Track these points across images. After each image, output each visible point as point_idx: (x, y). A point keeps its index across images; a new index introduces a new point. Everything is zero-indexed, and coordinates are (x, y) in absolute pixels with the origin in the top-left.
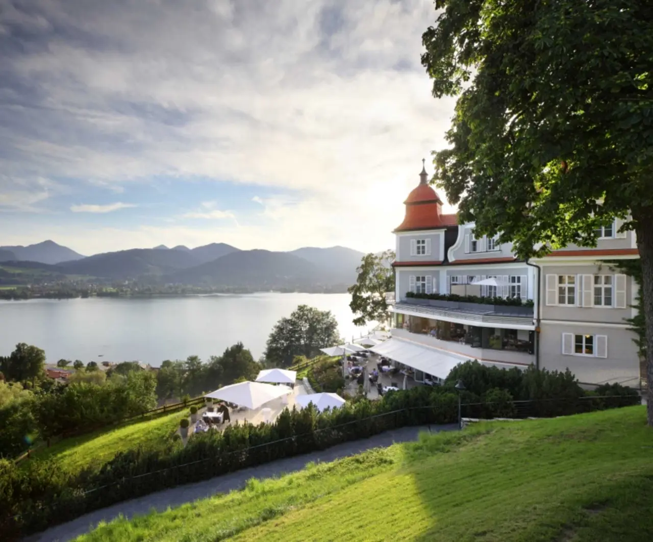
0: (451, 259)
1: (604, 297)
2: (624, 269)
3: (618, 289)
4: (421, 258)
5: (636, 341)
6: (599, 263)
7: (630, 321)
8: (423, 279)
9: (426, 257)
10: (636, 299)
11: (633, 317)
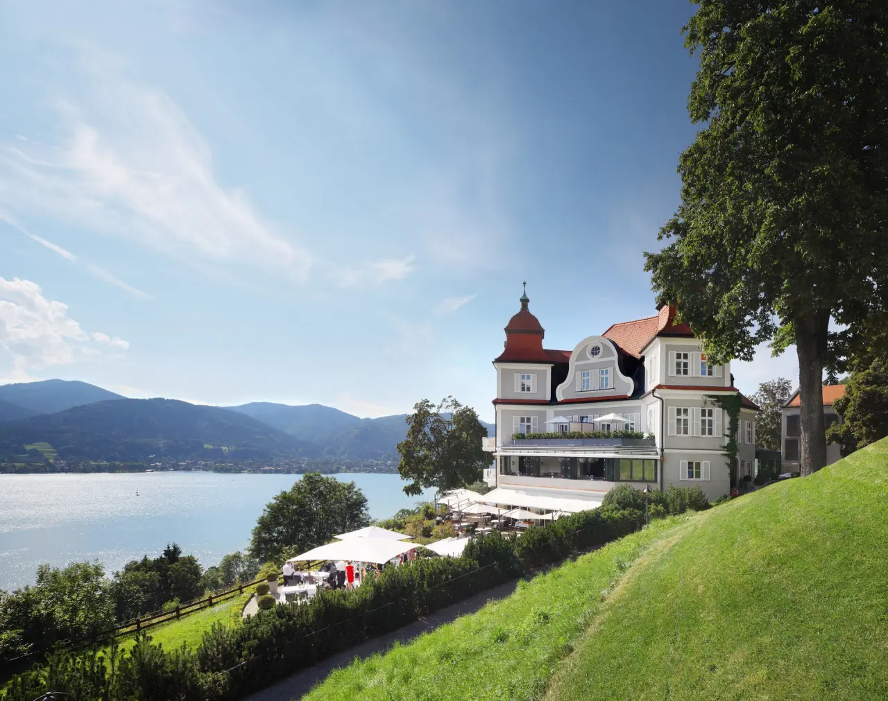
0: (560, 397)
1: (707, 428)
2: (720, 404)
3: (717, 421)
4: (526, 396)
5: (728, 464)
6: (705, 398)
7: (724, 447)
8: (529, 420)
9: (533, 394)
10: (728, 429)
11: (726, 445)
